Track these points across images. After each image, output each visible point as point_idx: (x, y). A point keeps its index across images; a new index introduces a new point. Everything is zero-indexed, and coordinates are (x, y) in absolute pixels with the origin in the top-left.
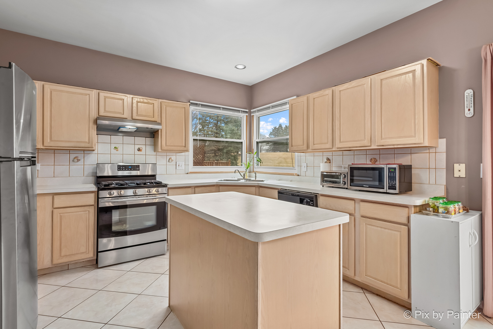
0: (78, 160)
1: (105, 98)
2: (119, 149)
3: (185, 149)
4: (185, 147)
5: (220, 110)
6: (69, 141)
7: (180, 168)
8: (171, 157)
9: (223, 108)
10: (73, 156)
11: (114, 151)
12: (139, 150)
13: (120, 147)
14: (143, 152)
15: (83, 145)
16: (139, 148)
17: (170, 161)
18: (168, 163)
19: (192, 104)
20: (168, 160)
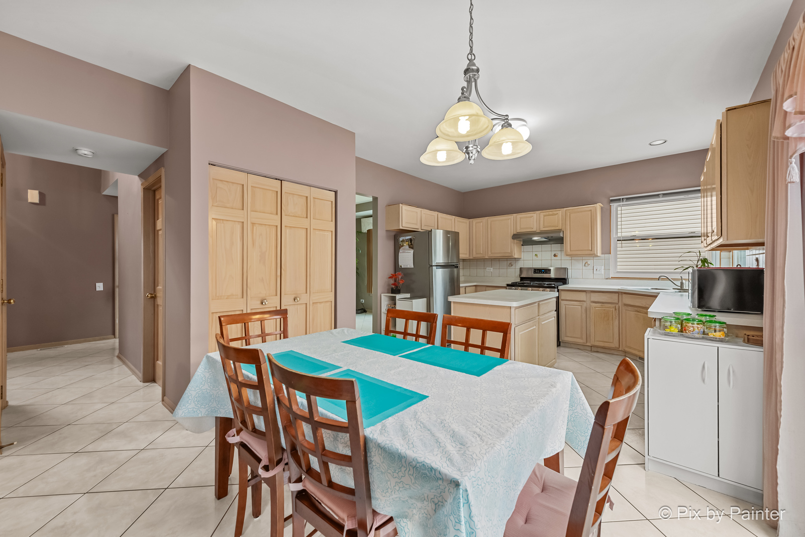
0: (512, 265)
1: (521, 218)
2: (538, 256)
3: (592, 253)
4: (591, 250)
5: (659, 197)
6: (500, 253)
7: (598, 272)
8: (586, 261)
9: (664, 194)
10: (509, 262)
11: (535, 258)
12: (555, 255)
13: (539, 254)
14: (558, 258)
15: (507, 255)
16: (555, 254)
17: (586, 265)
18: (584, 268)
19: (612, 201)
20: (583, 264)
